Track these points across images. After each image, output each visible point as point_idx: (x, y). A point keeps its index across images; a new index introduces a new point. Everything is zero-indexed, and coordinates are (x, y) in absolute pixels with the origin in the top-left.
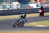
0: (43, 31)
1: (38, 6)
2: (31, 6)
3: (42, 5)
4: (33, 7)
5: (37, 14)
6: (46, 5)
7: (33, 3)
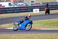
0: (16, 35)
1: (11, 5)
2: (3, 5)
3: (16, 4)
4: (4, 6)
5: (10, 14)
6: (20, 4)
7: (5, 1)
